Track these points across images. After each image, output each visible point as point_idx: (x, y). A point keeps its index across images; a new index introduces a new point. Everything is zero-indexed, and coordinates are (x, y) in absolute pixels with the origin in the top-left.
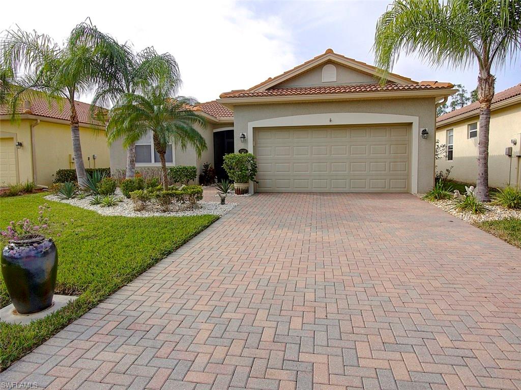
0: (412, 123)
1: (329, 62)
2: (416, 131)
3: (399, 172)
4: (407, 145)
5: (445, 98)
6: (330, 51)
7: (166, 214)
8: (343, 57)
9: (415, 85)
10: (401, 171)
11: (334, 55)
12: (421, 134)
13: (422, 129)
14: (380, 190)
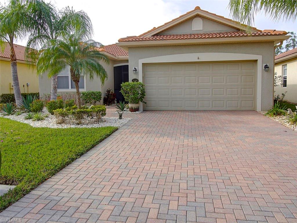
0: (257, 60)
1: (198, 16)
2: (260, 66)
4: (254, 76)
5: (281, 42)
6: (198, 8)
7: (79, 126)
8: (208, 12)
9: (259, 33)
11: (201, 11)
12: (264, 68)
13: (264, 65)
14: (234, 109)
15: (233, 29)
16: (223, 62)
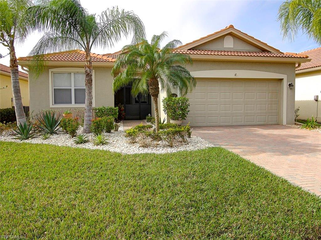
0: (283, 79)
1: (230, 34)
2: (285, 84)
3: (274, 111)
4: (280, 92)
5: (299, 64)
6: (232, 27)
8: (240, 31)
9: (282, 54)
10: (274, 110)
11: (234, 30)
12: (288, 86)
13: (289, 83)
14: (262, 123)
15: (259, 49)
16: (254, 80)
